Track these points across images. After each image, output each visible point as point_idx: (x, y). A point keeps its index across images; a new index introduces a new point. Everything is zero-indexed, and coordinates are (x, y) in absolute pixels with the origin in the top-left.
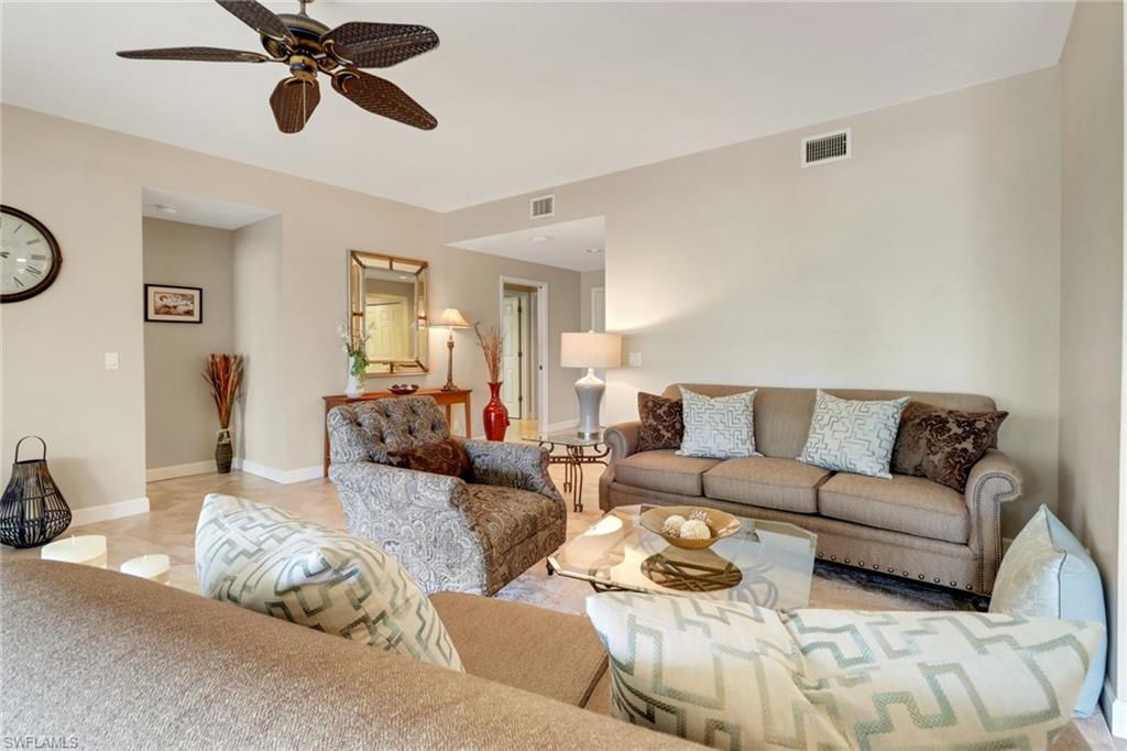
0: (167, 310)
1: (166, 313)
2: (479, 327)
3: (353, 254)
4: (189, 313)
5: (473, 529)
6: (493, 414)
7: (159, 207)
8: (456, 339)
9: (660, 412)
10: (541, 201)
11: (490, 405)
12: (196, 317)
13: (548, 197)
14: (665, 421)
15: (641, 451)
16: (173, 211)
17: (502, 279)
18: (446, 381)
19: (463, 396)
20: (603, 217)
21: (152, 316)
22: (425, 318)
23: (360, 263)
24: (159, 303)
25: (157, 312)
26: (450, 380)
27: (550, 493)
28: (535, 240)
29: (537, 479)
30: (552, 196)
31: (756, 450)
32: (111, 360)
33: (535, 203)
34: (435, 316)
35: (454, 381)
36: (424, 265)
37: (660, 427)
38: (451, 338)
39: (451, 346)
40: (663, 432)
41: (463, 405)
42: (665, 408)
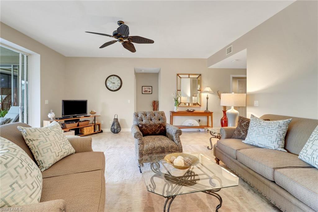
0: (146, 91)
1: (146, 92)
2: (218, 92)
3: (178, 75)
4: (150, 92)
5: (139, 145)
6: (223, 121)
7: (141, 70)
8: (210, 96)
9: (243, 124)
10: (229, 48)
11: (223, 118)
12: (151, 93)
13: (230, 47)
14: (244, 128)
15: (233, 138)
16: (143, 71)
17: (231, 76)
18: (206, 109)
19: (211, 114)
20: (246, 49)
21: (143, 93)
22: (200, 90)
23: (180, 77)
24: (145, 90)
25: (144, 92)
26: (207, 109)
27: (177, 143)
28: (233, 61)
29: (174, 138)
30: (232, 46)
31: (285, 148)
32: (129, 101)
33: (227, 49)
34: (203, 90)
35: (208, 109)
36: (200, 75)
37: (241, 130)
38: (207, 96)
39: (207, 98)
40: (242, 132)
41: (210, 116)
42: (245, 123)
